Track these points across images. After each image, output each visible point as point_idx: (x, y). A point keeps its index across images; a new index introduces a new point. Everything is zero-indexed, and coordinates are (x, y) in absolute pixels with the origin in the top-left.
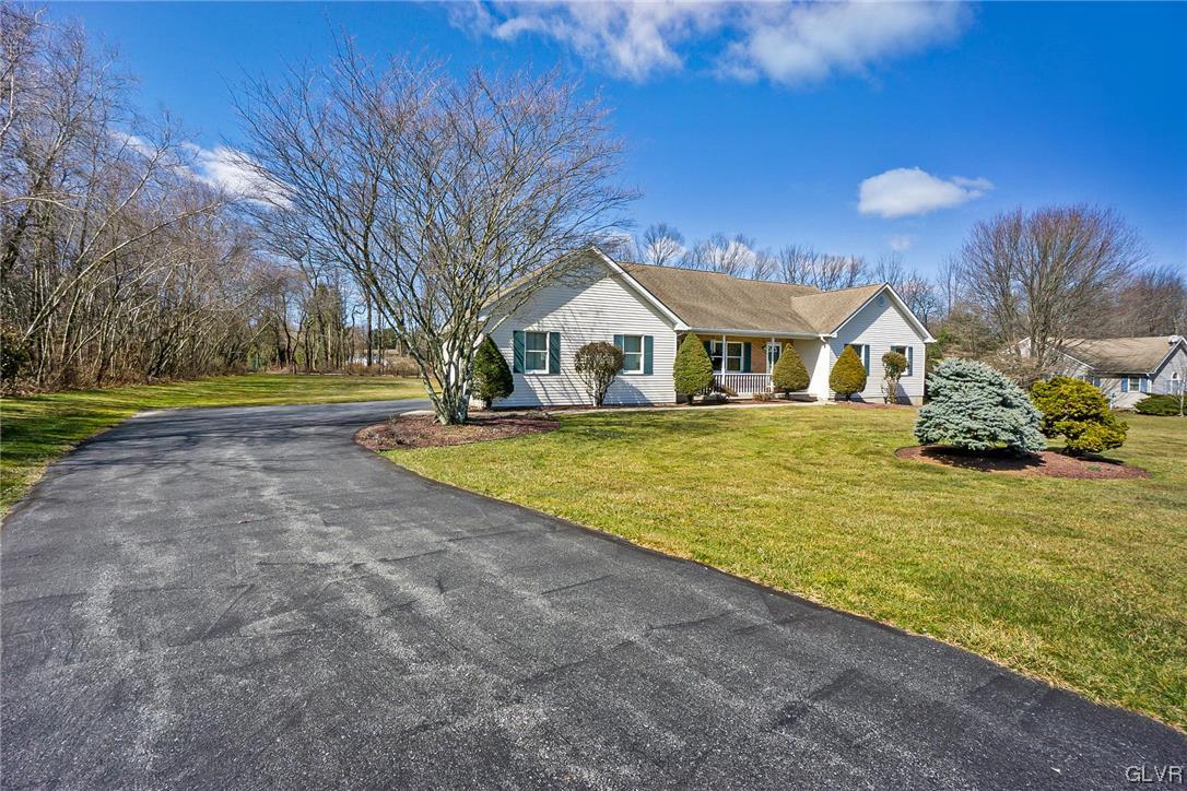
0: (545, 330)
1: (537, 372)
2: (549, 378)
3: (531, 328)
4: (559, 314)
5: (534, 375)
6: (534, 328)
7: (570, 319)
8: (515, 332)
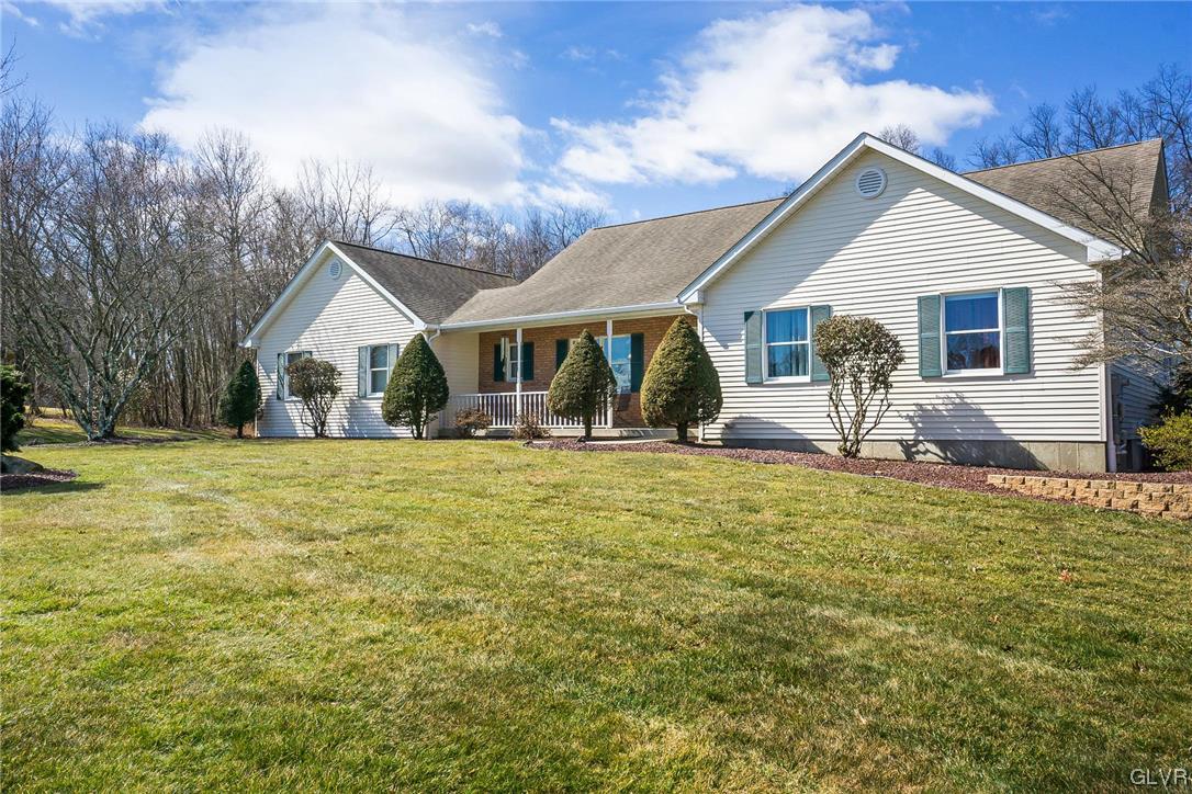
0: (302, 349)
3: (291, 349)
5: (292, 401)
6: (295, 348)
8: (278, 355)
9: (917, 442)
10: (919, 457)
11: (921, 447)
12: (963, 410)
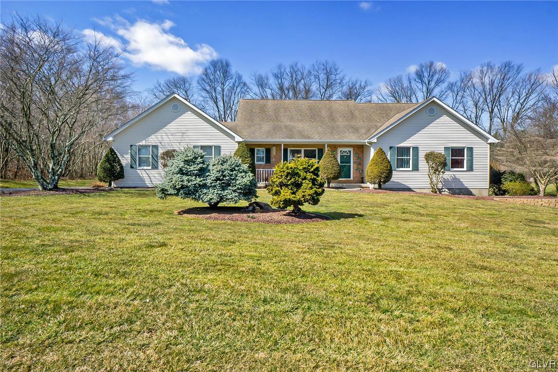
0: (149, 144)
1: (145, 168)
2: (152, 171)
3: (141, 144)
4: (159, 134)
5: (142, 169)
6: (143, 143)
7: (165, 137)
8: (131, 146)
9: (442, 189)
10: (443, 193)
11: (443, 190)
12: (455, 179)
